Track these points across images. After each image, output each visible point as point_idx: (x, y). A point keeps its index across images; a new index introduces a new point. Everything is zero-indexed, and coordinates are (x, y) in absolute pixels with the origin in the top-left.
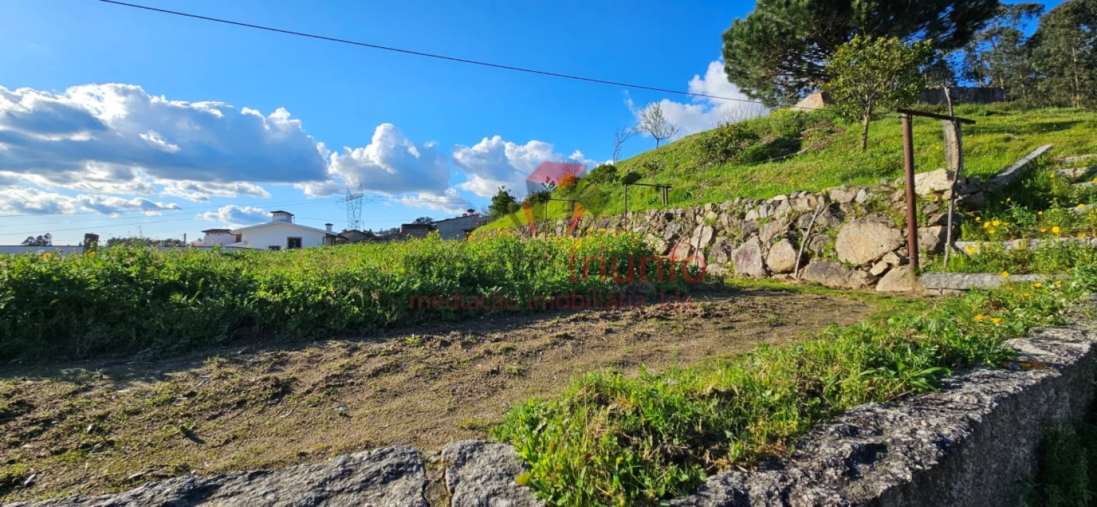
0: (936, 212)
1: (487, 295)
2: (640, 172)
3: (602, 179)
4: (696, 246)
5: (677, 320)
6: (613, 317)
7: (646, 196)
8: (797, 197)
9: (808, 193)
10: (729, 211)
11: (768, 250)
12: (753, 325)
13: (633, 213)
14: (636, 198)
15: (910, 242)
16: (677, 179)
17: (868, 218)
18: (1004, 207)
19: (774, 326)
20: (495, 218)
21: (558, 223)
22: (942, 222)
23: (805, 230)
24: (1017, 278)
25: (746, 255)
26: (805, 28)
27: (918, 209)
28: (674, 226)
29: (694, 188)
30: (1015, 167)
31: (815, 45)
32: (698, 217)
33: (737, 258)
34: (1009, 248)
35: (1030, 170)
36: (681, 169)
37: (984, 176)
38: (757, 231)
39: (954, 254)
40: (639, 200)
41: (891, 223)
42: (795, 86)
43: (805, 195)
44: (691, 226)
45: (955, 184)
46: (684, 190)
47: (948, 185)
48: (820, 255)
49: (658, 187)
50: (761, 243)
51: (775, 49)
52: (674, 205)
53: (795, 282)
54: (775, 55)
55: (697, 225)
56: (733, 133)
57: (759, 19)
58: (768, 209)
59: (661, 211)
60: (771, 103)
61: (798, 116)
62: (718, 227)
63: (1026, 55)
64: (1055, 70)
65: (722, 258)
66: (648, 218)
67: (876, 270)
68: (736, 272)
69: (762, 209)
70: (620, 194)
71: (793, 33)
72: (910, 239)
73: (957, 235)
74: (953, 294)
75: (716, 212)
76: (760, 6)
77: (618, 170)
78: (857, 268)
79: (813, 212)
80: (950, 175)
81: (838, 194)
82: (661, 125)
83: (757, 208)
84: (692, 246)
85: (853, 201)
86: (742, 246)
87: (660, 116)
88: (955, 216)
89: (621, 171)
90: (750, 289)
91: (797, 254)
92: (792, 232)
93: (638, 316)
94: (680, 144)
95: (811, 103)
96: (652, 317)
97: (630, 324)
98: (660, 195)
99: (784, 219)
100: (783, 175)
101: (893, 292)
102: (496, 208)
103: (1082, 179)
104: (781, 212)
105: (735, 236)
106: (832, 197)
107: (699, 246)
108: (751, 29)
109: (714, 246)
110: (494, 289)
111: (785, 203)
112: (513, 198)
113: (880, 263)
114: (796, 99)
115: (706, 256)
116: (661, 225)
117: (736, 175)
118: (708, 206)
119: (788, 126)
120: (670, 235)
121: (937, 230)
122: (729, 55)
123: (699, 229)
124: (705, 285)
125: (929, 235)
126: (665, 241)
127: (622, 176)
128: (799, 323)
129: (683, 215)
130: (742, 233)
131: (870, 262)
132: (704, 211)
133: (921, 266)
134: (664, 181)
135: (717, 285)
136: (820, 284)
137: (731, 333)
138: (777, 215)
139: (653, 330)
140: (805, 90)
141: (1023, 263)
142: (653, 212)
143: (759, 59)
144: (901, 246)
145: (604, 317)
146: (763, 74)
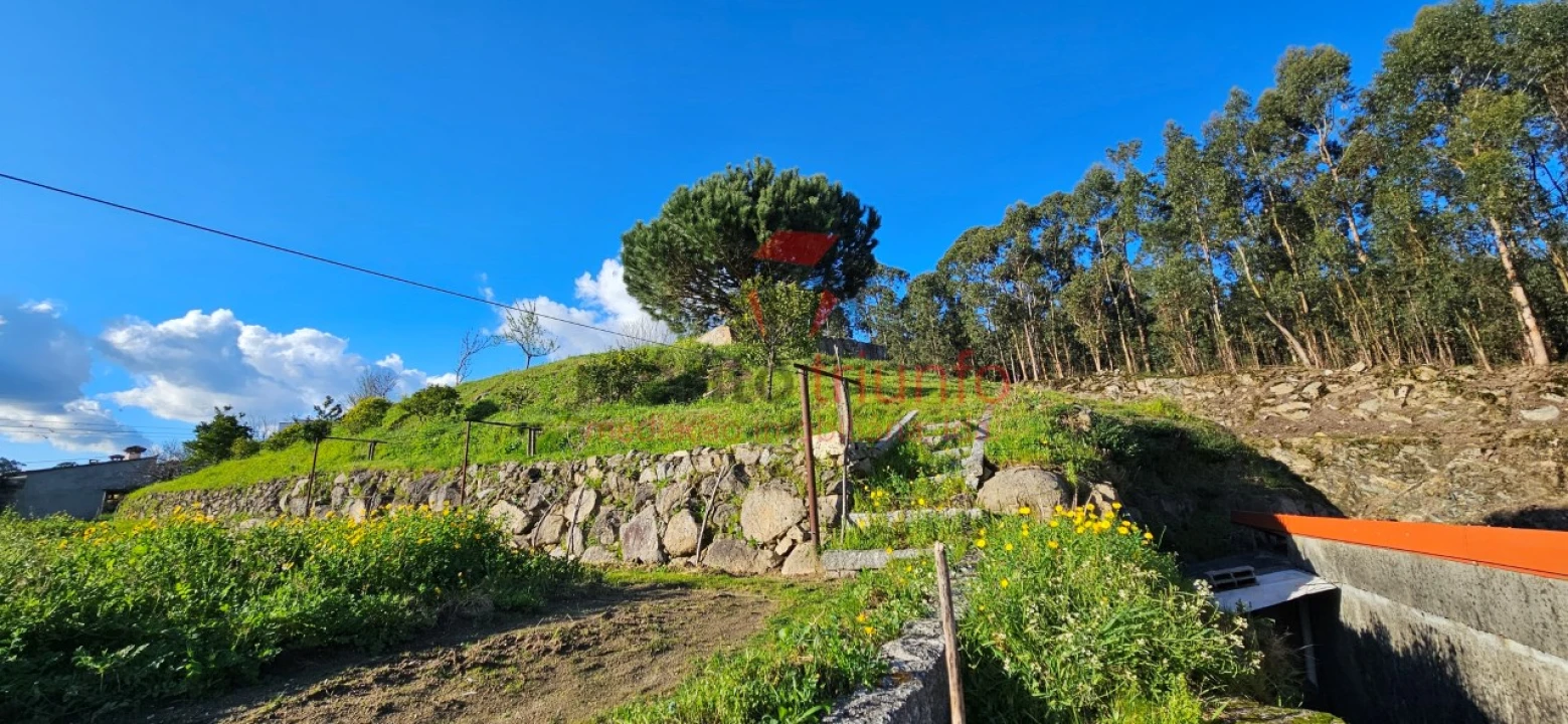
0: (832, 479)
1: (100, 669)
2: (498, 400)
3: (433, 408)
4: (572, 520)
5: (516, 665)
6: (402, 676)
7: (503, 439)
8: (700, 454)
9: (712, 449)
10: (618, 470)
11: (666, 524)
12: (630, 656)
13: (479, 466)
14: (487, 443)
15: (811, 514)
16: (553, 418)
17: (772, 484)
18: (886, 475)
19: (658, 653)
20: (196, 465)
21: (336, 481)
22: (837, 491)
23: (708, 497)
24: (899, 554)
25: (638, 532)
26: (713, 251)
27: (817, 475)
28: (541, 488)
29: (574, 432)
30: (892, 432)
31: (724, 270)
32: (577, 476)
33: (627, 536)
34: (891, 520)
35: (903, 436)
36: (559, 404)
37: (869, 440)
38: (652, 498)
39: (849, 528)
40: (490, 447)
41: (794, 491)
42: (704, 313)
43: (709, 451)
44: (566, 489)
45: (847, 449)
46: (560, 434)
47: (840, 450)
48: (725, 531)
49: (522, 428)
50: (657, 514)
51: (682, 266)
52: (544, 456)
53: (694, 570)
54: (682, 273)
55: (575, 487)
56: (628, 362)
57: (665, 228)
58: (667, 468)
59: (524, 465)
60: (677, 328)
61: (705, 351)
62: (603, 491)
63: (899, 315)
64: (920, 332)
65: (608, 536)
66: (502, 475)
67: (781, 549)
68: (625, 557)
69: (660, 467)
70: (460, 435)
71: (701, 251)
72: (811, 511)
73: (850, 506)
74: (849, 576)
75: (601, 469)
76: (666, 215)
77: (462, 395)
78: (762, 547)
79: (717, 474)
80: (842, 441)
81: (744, 454)
82: (536, 336)
83: (654, 465)
84: (566, 520)
85: (758, 462)
86: (634, 519)
87: (535, 324)
88: (848, 484)
89: (467, 399)
90: (639, 586)
91: (699, 530)
92: (695, 500)
93: (448, 667)
94: (560, 367)
95: (719, 337)
96: (475, 665)
97: (432, 687)
98: (525, 440)
99: (685, 482)
100: (687, 422)
101: (798, 575)
102: (203, 447)
103: (937, 448)
104: (682, 473)
105: (625, 505)
106: (737, 457)
107: (576, 518)
108: (656, 237)
109: (597, 519)
110: (123, 652)
111: (686, 461)
112: (247, 429)
113: (785, 539)
114: (704, 328)
115: (585, 534)
116: (521, 487)
117: (631, 418)
118: (592, 461)
119: (694, 362)
120: (535, 503)
121: (834, 498)
122: (628, 262)
123: (577, 493)
124: (573, 590)
125: (828, 504)
126: (525, 512)
127: (468, 406)
128: (689, 642)
129: (556, 472)
130: (634, 499)
131: (775, 538)
132: (586, 467)
133: (822, 543)
134: (533, 420)
135: (592, 586)
136: (723, 572)
137: (598, 677)
138: (677, 477)
139: (472, 692)
140: (715, 319)
141: (901, 536)
142: (511, 466)
143: (664, 274)
144: (805, 518)
145: (382, 680)
146: (669, 293)
